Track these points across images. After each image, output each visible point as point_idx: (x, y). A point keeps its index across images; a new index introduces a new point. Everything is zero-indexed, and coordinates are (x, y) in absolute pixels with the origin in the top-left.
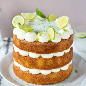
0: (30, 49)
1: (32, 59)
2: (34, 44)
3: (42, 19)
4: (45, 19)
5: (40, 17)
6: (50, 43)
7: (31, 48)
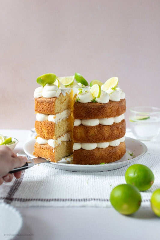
0: (48, 108)
1: (52, 123)
2: (53, 100)
3: (82, 86)
4: (87, 86)
5: (80, 84)
6: (94, 104)
7: (49, 106)
